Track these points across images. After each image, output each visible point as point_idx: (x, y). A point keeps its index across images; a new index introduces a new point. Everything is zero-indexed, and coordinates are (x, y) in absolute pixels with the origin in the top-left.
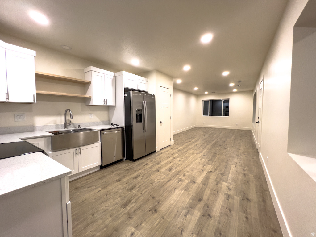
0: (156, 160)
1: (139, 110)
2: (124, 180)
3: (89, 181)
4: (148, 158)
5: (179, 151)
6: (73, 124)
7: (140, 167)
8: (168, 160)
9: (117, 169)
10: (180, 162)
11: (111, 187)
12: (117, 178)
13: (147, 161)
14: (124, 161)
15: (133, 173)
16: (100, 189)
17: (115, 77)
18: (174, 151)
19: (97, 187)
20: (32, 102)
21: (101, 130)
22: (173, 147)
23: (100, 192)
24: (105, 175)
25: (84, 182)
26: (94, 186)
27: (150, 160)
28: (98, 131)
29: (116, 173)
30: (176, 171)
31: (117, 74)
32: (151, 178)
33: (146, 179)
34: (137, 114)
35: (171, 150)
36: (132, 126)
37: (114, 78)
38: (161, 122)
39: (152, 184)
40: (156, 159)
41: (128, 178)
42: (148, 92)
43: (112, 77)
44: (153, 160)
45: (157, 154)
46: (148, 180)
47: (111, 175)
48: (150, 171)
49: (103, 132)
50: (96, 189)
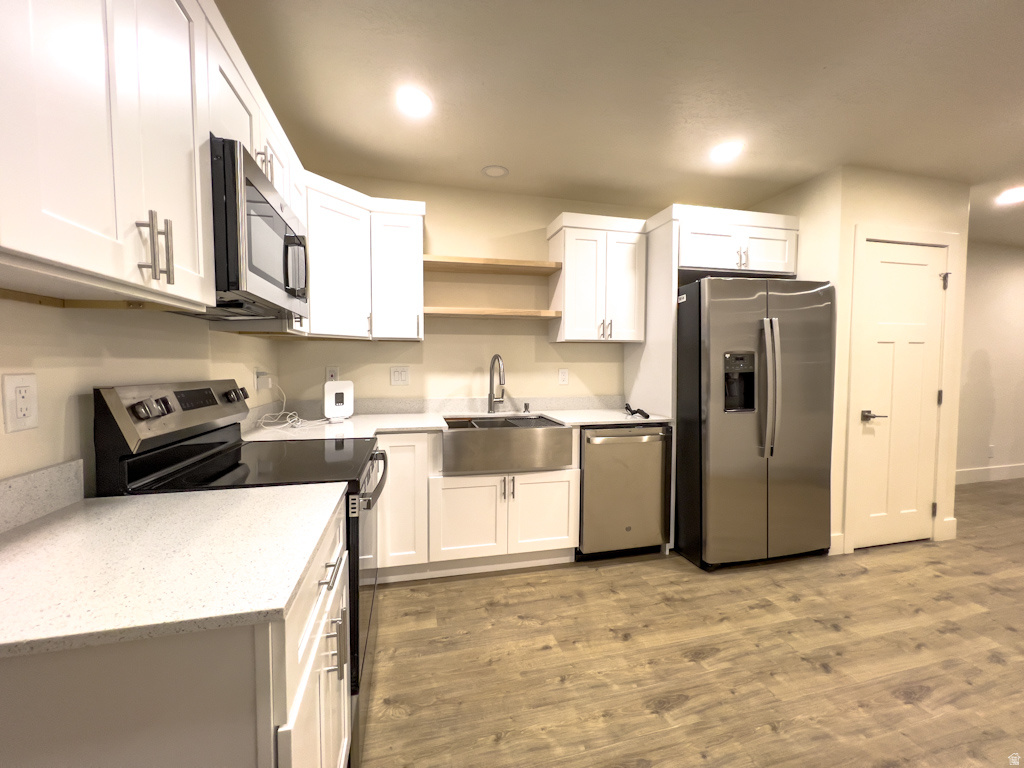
0: (819, 600)
1: (738, 358)
2: (645, 641)
3: (531, 594)
4: (780, 574)
5: (997, 590)
6: (511, 399)
7: (728, 608)
8: (905, 624)
9: (629, 581)
10: (999, 668)
11: (588, 651)
12: (621, 621)
13: (772, 588)
14: (665, 557)
15: (692, 627)
16: (551, 640)
17: (646, 235)
18: (949, 583)
19: (546, 625)
20: (413, 335)
21: (583, 427)
22: (948, 553)
23: (548, 651)
24: (585, 588)
25: (518, 591)
26: (537, 617)
27: (790, 589)
28: (569, 431)
29: (622, 595)
30: (960, 720)
31: (652, 223)
32: (774, 690)
33: (746, 681)
34: (727, 377)
35: (930, 571)
36: (705, 421)
37: (640, 240)
38: (866, 417)
39: (774, 729)
40: (820, 594)
41: (659, 639)
42: (794, 277)
43: (635, 238)
44: (805, 592)
45: (832, 569)
46: (756, 693)
47: (602, 597)
48: (778, 646)
49: (588, 433)
50: (539, 632)
